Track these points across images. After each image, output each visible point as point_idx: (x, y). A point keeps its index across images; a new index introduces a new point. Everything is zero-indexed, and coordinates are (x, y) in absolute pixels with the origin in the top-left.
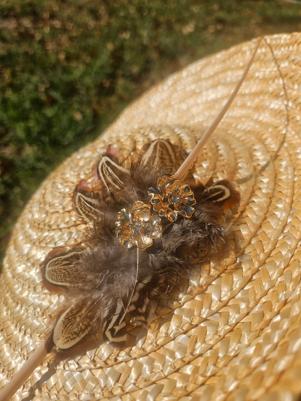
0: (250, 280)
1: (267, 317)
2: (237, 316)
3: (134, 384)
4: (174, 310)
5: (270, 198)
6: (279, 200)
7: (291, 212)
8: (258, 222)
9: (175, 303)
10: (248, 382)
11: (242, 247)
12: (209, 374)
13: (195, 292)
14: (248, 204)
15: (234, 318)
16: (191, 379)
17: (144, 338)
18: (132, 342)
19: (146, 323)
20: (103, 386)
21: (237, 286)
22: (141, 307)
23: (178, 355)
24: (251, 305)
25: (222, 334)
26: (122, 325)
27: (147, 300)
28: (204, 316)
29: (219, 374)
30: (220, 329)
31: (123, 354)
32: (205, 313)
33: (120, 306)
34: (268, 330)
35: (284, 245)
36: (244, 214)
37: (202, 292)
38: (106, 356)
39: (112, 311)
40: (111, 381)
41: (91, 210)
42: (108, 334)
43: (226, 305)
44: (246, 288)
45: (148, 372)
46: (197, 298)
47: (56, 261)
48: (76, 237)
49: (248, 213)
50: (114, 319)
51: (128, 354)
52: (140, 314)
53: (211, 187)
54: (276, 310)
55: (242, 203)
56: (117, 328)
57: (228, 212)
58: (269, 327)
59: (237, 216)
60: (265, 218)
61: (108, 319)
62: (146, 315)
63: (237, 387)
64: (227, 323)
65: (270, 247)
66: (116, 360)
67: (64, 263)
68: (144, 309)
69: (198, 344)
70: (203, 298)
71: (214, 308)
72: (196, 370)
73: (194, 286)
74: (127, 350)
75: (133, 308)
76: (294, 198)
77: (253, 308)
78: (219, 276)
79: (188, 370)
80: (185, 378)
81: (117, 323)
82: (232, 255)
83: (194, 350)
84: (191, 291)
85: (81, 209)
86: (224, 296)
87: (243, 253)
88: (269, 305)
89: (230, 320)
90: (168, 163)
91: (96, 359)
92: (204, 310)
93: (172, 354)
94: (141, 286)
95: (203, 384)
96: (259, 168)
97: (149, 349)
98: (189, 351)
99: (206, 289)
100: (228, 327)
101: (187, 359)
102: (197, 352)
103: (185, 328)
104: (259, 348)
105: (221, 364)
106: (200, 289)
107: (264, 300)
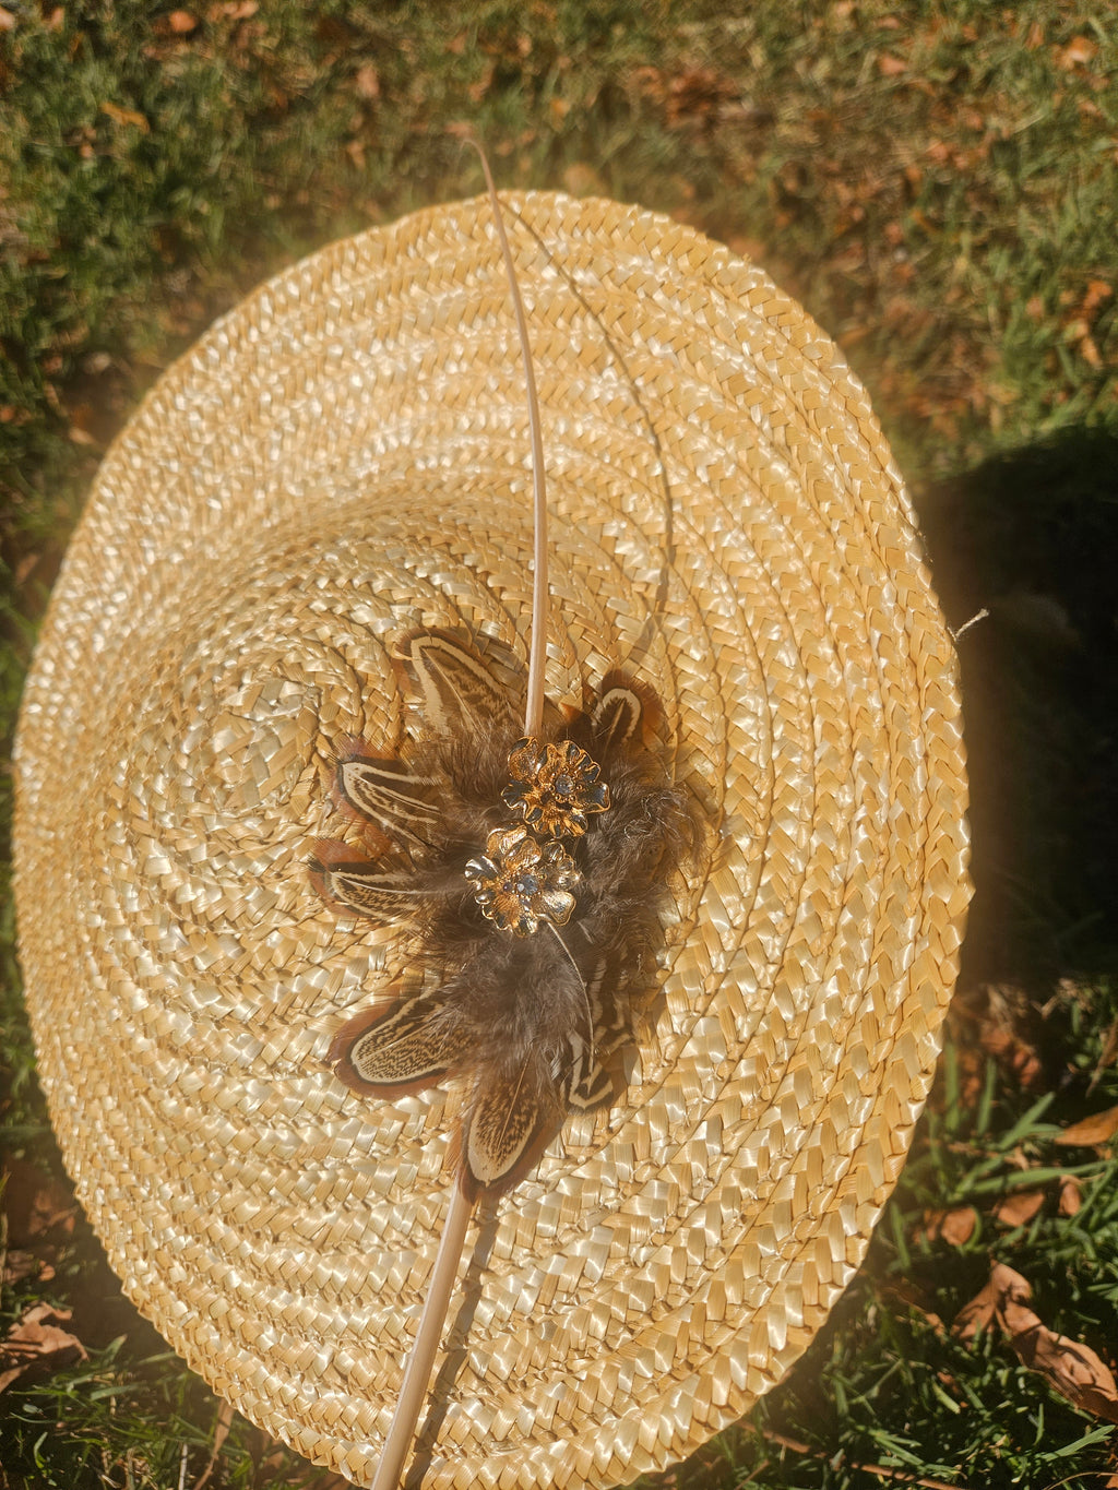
0: (764, 862)
1: (829, 920)
2: (778, 942)
3: (669, 1145)
4: (662, 987)
5: (714, 670)
6: (734, 669)
7: (769, 690)
8: (720, 739)
9: (659, 975)
10: (858, 1038)
11: (716, 803)
12: (786, 1057)
13: (681, 935)
14: (678, 702)
15: (773, 945)
16: (761, 1079)
17: (638, 1063)
18: (623, 1083)
19: (633, 1040)
20: (613, 1183)
21: (747, 886)
22: (614, 1020)
23: (717, 1055)
24: (790, 910)
25: (769, 983)
26: (595, 1071)
27: (619, 1004)
28: (721, 969)
29: (800, 1048)
30: (760, 977)
31: (615, 1112)
32: (719, 962)
33: (577, 1042)
34: (842, 942)
35: (789, 769)
36: (685, 732)
37: (693, 926)
38: (587, 1136)
39: (567, 1060)
40: (624, 1166)
41: (395, 896)
42: (575, 1099)
43: (747, 929)
44: (764, 881)
45: (681, 1112)
46: (691, 944)
47: (375, 1038)
48: (380, 964)
49: (689, 725)
50: (578, 1068)
51: (628, 1107)
52: (618, 1033)
53: (600, 708)
54: (837, 903)
55: (668, 709)
56: (589, 1081)
57: (654, 743)
58: (841, 936)
59: (674, 743)
60: (727, 721)
61: (565, 1076)
62: (629, 1027)
63: (845, 1054)
64: (768, 962)
65: (767, 782)
66: (610, 1130)
67: (400, 1031)
68: (621, 1022)
69: (739, 1021)
70: (701, 938)
71: (729, 946)
72: (760, 1062)
73: (674, 926)
74: (621, 1100)
75: (601, 1032)
76: (761, 655)
77: (795, 915)
78: (706, 883)
79: (744, 1070)
80: (751, 1083)
81: (585, 1073)
82: (709, 830)
83: (738, 1033)
84: (674, 938)
85: (364, 904)
86: (736, 915)
87: (725, 818)
88: (819, 898)
89: (769, 952)
90: (492, 705)
91: (571, 1151)
92: (714, 959)
93: (705, 1060)
94: (596, 986)
95: (785, 1075)
96: (652, 594)
97: (657, 1076)
98: (730, 1038)
99: (698, 919)
100: (772, 969)
101: (735, 1055)
102: (745, 1034)
103: (700, 1007)
104: (844, 979)
105: (796, 1032)
106: (689, 926)
107: (807, 892)
